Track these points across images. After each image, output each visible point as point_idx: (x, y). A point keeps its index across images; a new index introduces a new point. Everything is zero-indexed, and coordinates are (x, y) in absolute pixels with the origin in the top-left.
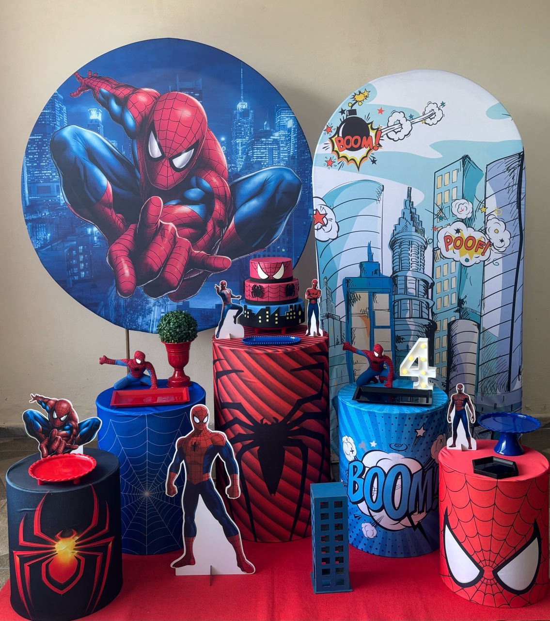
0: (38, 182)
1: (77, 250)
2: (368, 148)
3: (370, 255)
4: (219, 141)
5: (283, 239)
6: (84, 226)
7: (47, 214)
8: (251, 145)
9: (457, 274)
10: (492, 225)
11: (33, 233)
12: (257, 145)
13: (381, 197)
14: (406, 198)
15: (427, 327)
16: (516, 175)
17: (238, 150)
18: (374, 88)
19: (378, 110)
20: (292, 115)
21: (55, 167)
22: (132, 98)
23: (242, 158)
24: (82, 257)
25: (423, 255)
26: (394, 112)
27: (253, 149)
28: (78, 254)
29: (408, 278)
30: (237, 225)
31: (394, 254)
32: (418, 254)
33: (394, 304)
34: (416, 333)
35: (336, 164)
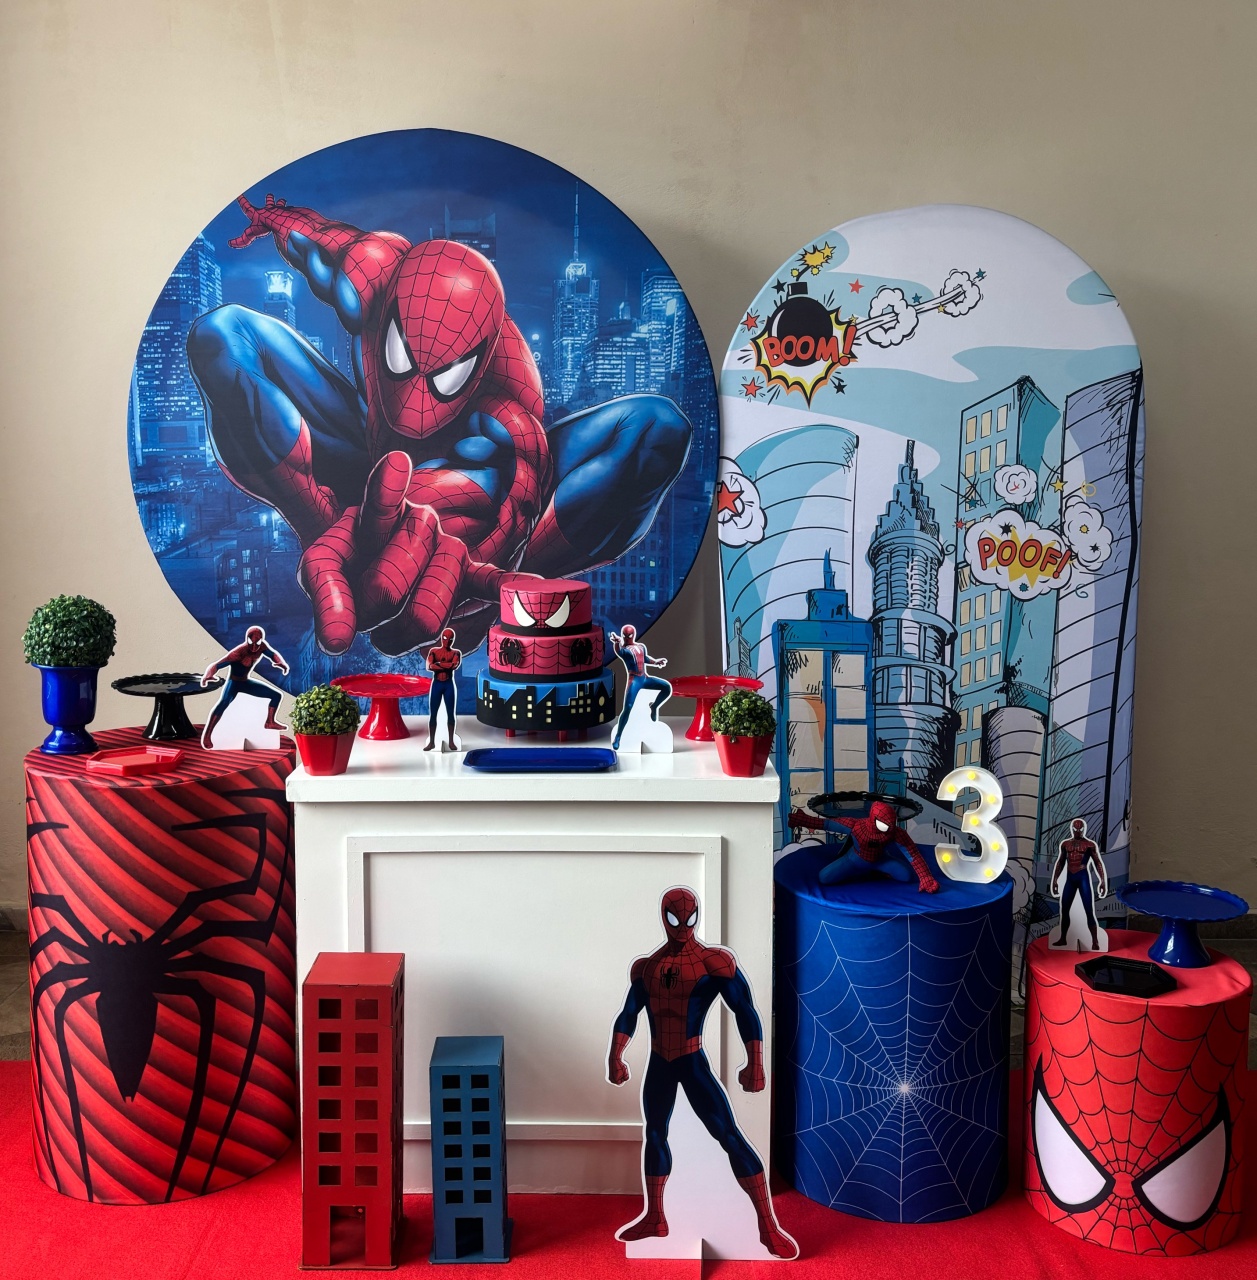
0: (162, 419)
1: (239, 558)
2: (830, 362)
3: (829, 576)
4: (529, 340)
5: (652, 542)
6: (253, 510)
7: (178, 484)
8: (592, 350)
9: (1002, 616)
10: (1075, 516)
11: (150, 521)
12: (603, 351)
13: (854, 460)
14: (903, 462)
15: (940, 723)
16: (1125, 416)
17: (566, 360)
18: (845, 241)
19: (851, 285)
20: (676, 290)
21: (196, 389)
22: (355, 252)
23: (574, 377)
24: (247, 573)
25: (936, 577)
26: (883, 288)
27: (595, 358)
28: (241, 565)
29: (905, 624)
30: (559, 512)
31: (877, 575)
32: (926, 574)
33: (875, 676)
34: (919, 734)
35: (764, 391)
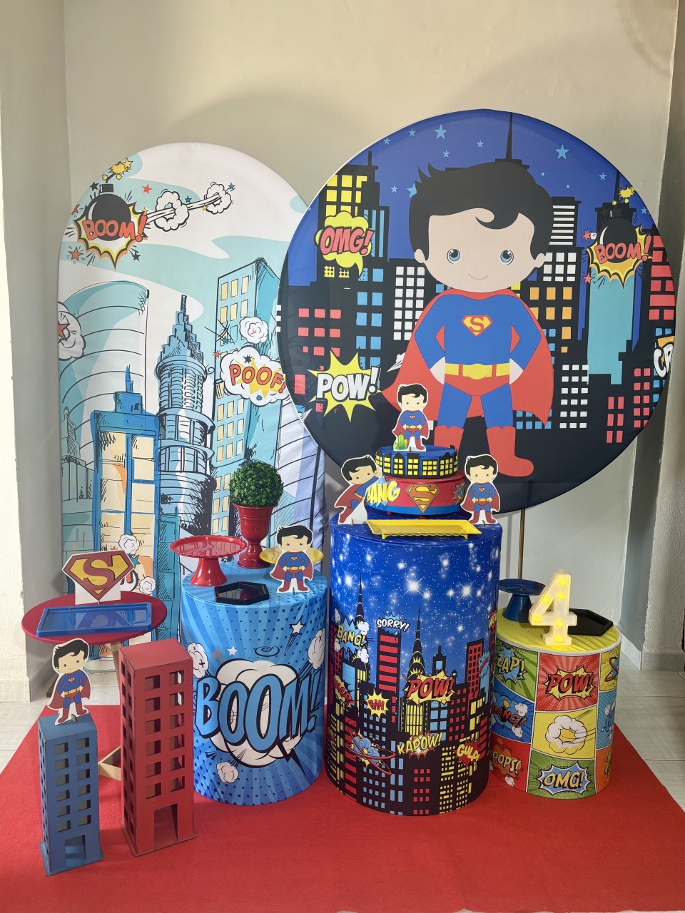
2: (129, 239)
3: (129, 383)
13: (146, 306)
14: (179, 310)
15: (203, 485)
18: (139, 159)
19: (143, 187)
25: (202, 388)
26: (165, 191)
29: (181, 418)
31: (162, 385)
32: (194, 386)
33: (160, 452)
34: (189, 492)
35: (84, 256)
